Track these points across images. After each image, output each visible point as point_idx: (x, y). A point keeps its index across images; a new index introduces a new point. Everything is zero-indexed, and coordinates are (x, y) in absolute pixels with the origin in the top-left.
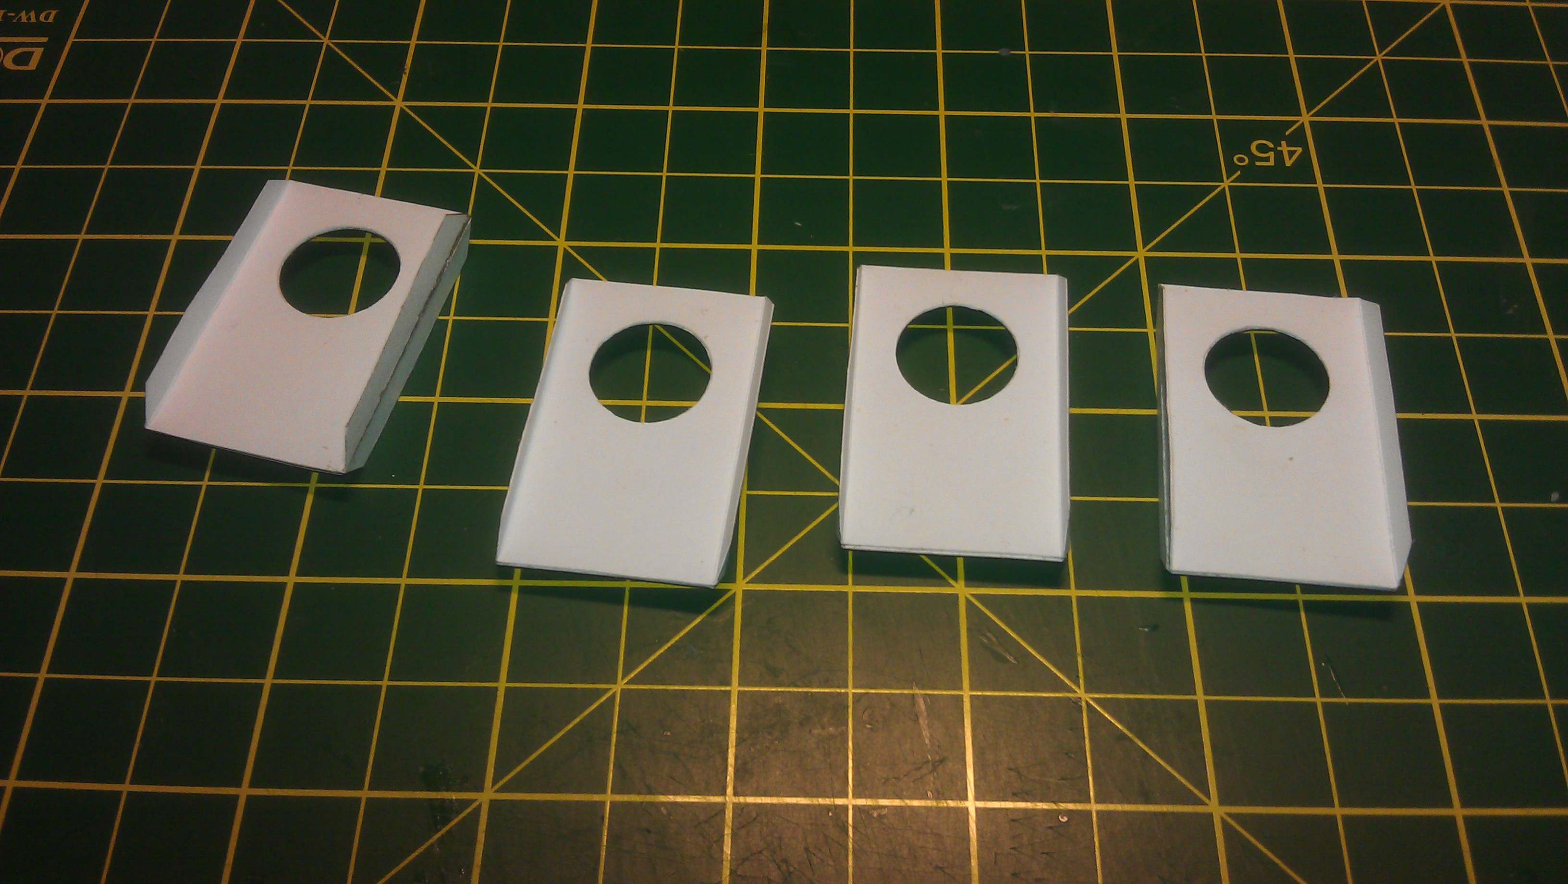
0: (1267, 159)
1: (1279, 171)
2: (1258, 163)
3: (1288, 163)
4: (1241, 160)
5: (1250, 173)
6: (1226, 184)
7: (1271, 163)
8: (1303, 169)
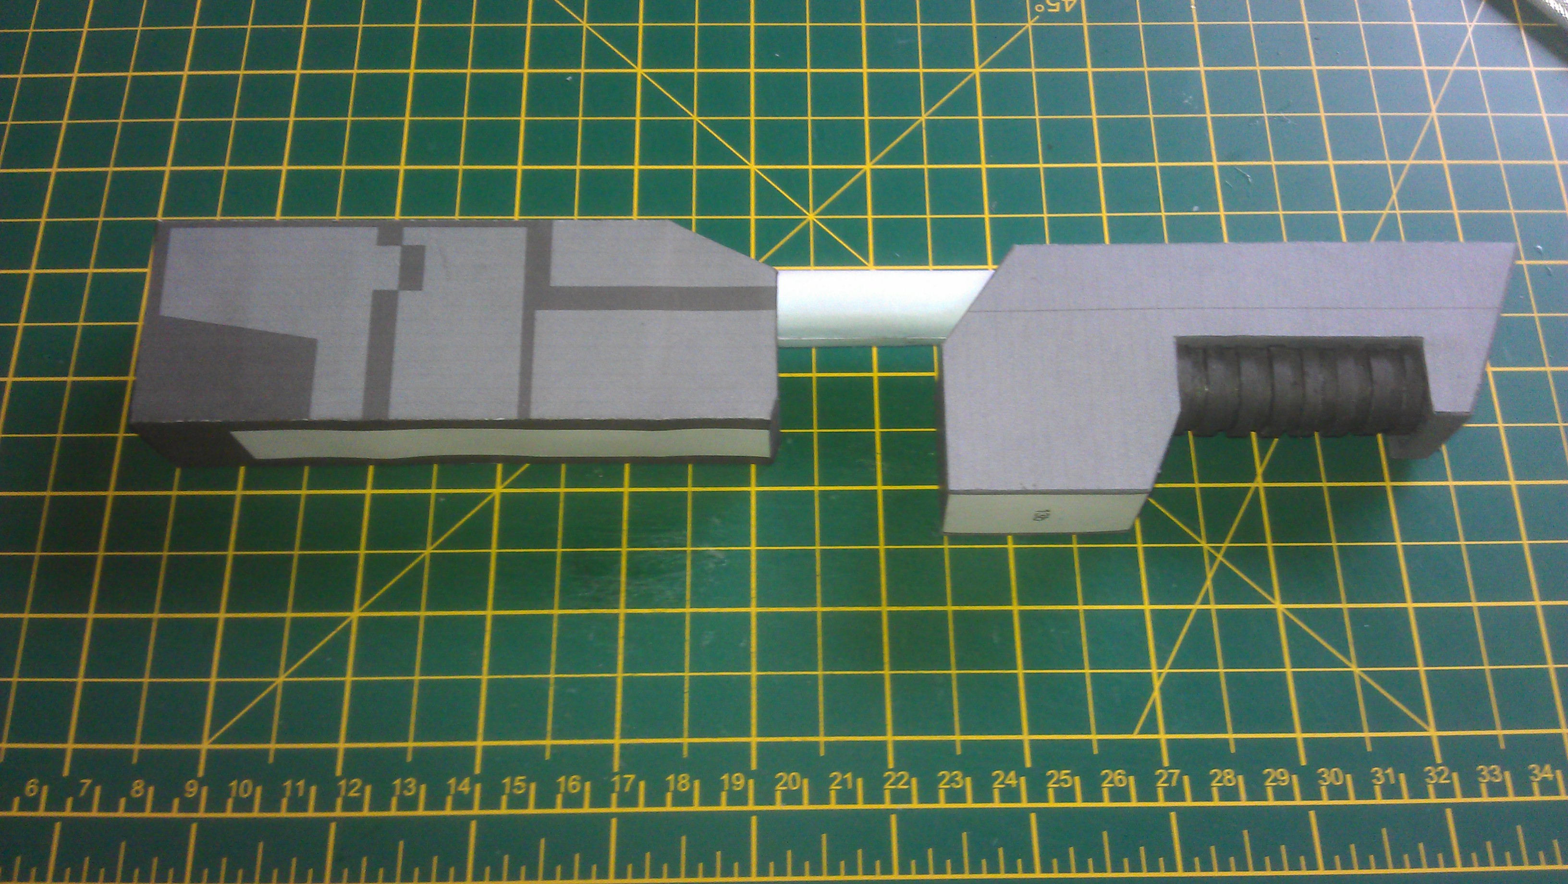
0: (1055, 8)
1: (1062, 16)
2: (1050, 10)
3: (1068, 9)
4: (1040, 8)
5: (1046, 16)
6: (1030, 24)
7: (1057, 10)
8: (1076, 14)
